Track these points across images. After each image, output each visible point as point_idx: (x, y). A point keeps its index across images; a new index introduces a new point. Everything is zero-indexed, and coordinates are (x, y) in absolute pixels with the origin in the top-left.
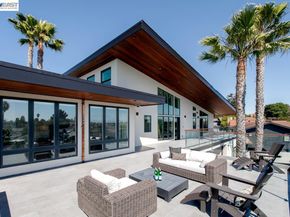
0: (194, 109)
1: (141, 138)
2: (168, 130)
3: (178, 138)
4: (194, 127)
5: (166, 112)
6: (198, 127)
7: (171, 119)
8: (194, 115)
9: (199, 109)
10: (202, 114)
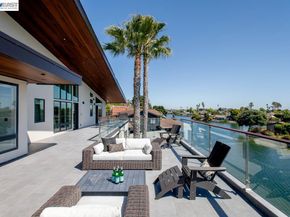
0: (91, 95)
1: (29, 132)
2: (65, 119)
3: (76, 128)
4: (91, 115)
5: (63, 96)
6: (94, 115)
7: (69, 106)
8: (91, 101)
9: (95, 95)
10: (98, 101)
